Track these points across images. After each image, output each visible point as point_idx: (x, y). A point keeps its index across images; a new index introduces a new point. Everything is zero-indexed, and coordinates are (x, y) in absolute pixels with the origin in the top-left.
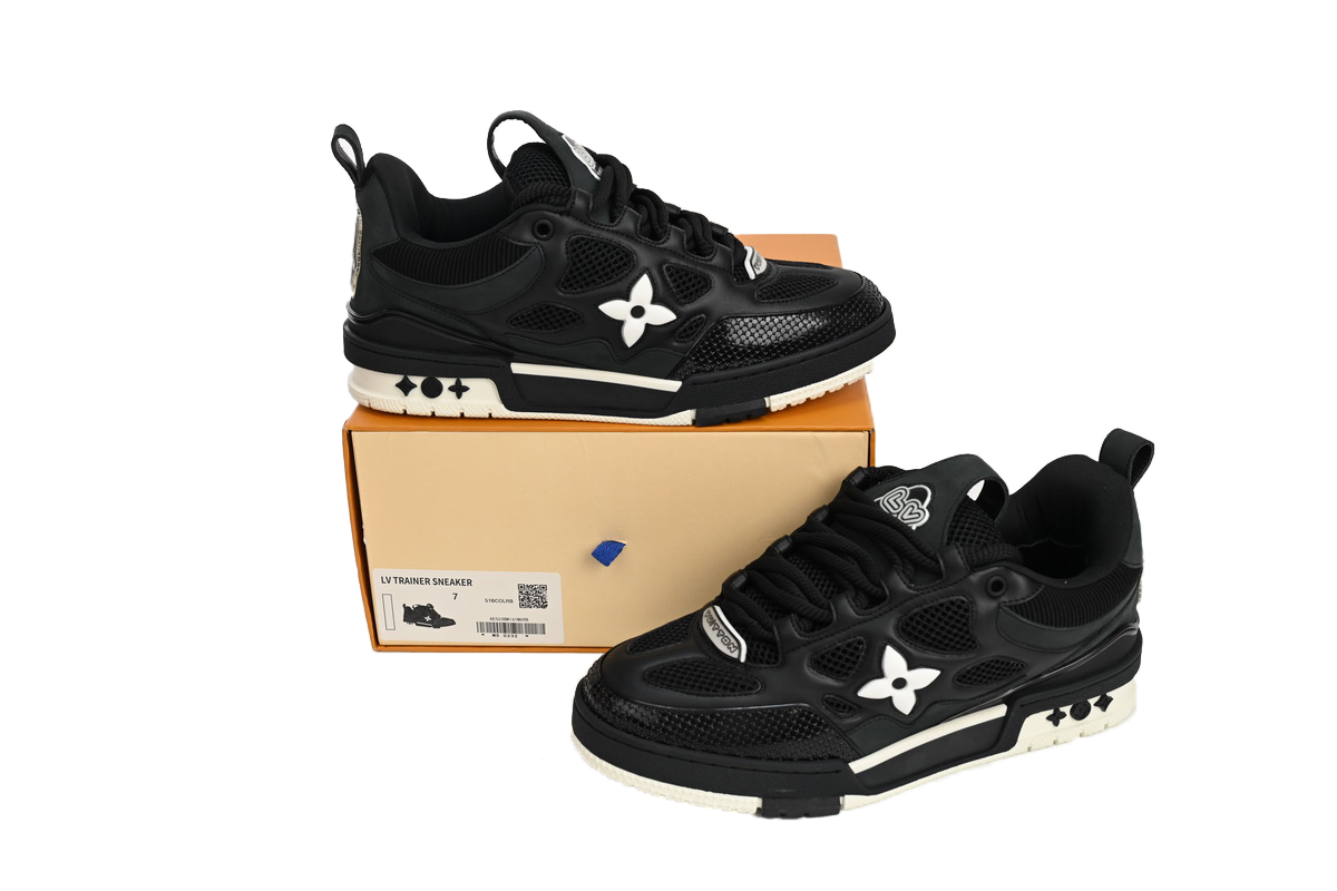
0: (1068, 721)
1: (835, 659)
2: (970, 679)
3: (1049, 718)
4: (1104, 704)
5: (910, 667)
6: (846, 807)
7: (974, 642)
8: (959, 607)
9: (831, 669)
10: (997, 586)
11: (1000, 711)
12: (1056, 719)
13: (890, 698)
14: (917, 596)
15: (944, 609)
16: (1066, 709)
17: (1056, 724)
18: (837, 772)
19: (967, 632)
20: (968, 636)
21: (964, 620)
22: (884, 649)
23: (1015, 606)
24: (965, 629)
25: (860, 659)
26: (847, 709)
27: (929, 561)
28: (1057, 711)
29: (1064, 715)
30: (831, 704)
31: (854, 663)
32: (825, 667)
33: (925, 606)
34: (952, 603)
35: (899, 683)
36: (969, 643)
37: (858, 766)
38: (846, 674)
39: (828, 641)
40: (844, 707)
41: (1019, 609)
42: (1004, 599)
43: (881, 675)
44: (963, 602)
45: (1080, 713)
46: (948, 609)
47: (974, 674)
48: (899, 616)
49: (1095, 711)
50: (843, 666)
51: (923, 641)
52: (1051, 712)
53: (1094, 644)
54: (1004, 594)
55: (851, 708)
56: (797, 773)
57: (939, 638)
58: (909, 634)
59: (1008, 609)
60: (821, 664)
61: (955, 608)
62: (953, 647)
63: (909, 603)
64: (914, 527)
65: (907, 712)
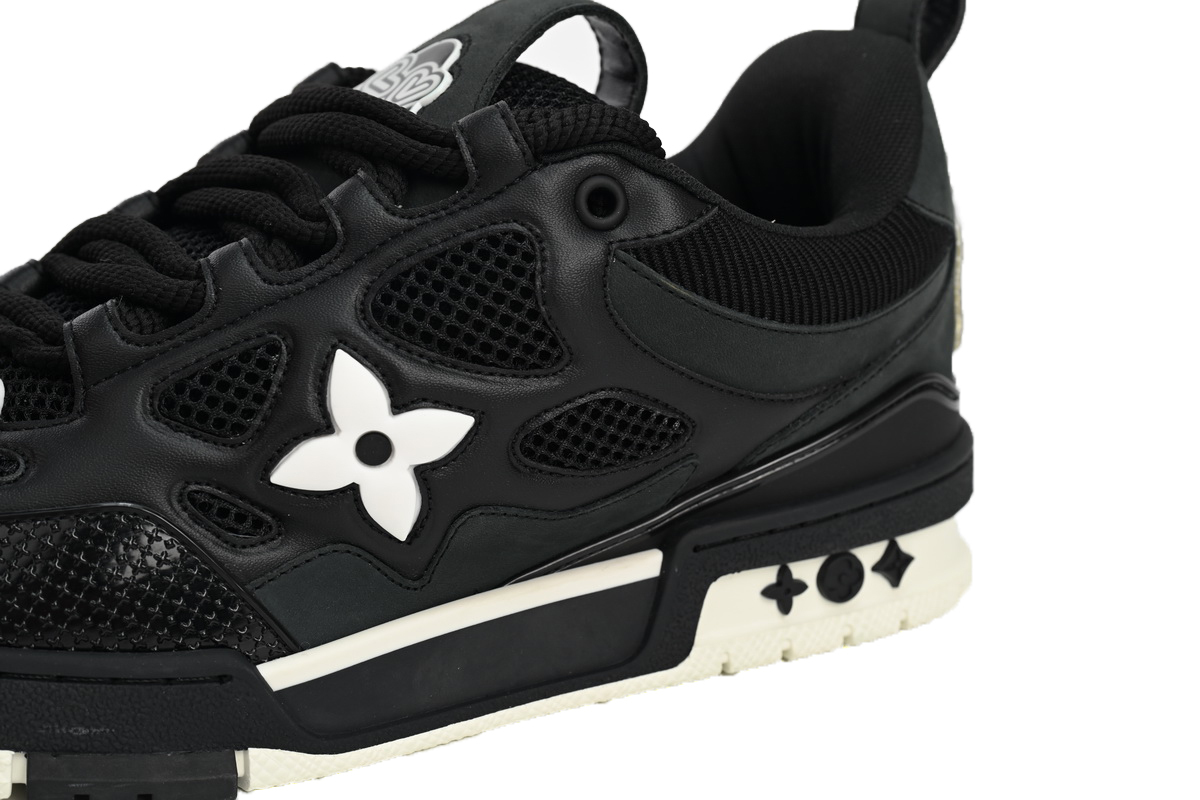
0: (810, 601)
1: (212, 390)
2: (553, 447)
3: (767, 593)
4: (894, 566)
5: (399, 406)
6: (253, 780)
7: (554, 343)
8: (511, 249)
9: (203, 417)
10: (603, 201)
11: (647, 565)
12: (783, 593)
13: (354, 489)
14: (409, 230)
15: (474, 256)
16: (807, 570)
17: (785, 608)
18: (221, 679)
19: (534, 314)
20: (537, 326)
21: (523, 282)
22: (330, 357)
23: (647, 250)
24: (529, 304)
25: (274, 389)
26: (248, 524)
27: (433, 149)
28: (784, 573)
29: (801, 587)
30: (204, 507)
31: (260, 399)
32: (186, 411)
33: (429, 252)
34: (494, 241)
35: (375, 449)
36: (542, 346)
37: (282, 673)
38: (239, 428)
39: (192, 351)
40: (241, 518)
41: (659, 255)
42: (621, 233)
43: (324, 426)
44: (519, 237)
45: (841, 584)
46: (484, 254)
47: (563, 434)
48: (366, 279)
49: (874, 583)
50: (230, 408)
51: (427, 338)
52: (768, 575)
53: (858, 396)
54: (619, 223)
55: (258, 523)
56: (114, 681)
57: (467, 328)
58: (393, 321)
59: (632, 258)
60: (172, 407)
61: (500, 252)
62: (503, 355)
63: (395, 251)
64: (415, 110)
65: (402, 536)
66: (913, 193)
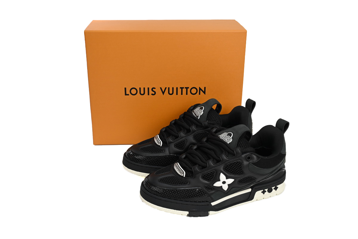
0: (267, 193)
1: (208, 176)
2: (242, 182)
3: (262, 192)
4: (276, 189)
5: (227, 178)
6: (210, 214)
7: (243, 172)
8: (239, 163)
9: (207, 179)
10: (249, 158)
11: (249, 190)
12: (264, 192)
13: (222, 186)
14: (229, 160)
15: (235, 164)
16: (266, 190)
17: (264, 194)
18: (208, 205)
19: (241, 170)
20: (241, 171)
21: (240, 167)
22: (220, 174)
23: (253, 163)
24: (241, 169)
25: (214, 176)
26: (211, 189)
27: (232, 151)
28: (264, 190)
29: (266, 191)
30: (207, 188)
31: (213, 177)
32: (205, 178)
33: (231, 163)
34: (237, 162)
35: (224, 183)
36: (242, 172)
37: (213, 204)
38: (211, 180)
39: (206, 172)
40: (210, 189)
41: (254, 164)
42: (251, 161)
43: (219, 180)
44: (240, 162)
45: (270, 191)
46: (236, 164)
47: (243, 180)
48: (224, 165)
49: (274, 190)
50: (210, 178)
51: (230, 172)
52: (262, 191)
53: (273, 173)
54: (250, 160)
55: (212, 189)
56: (198, 205)
57: (234, 171)
58: (227, 170)
59: (252, 164)
60: (204, 177)
61: (238, 164)
62: (238, 173)
63: (227, 162)
64: (228, 143)
65: (226, 190)
66: (282, 152)
